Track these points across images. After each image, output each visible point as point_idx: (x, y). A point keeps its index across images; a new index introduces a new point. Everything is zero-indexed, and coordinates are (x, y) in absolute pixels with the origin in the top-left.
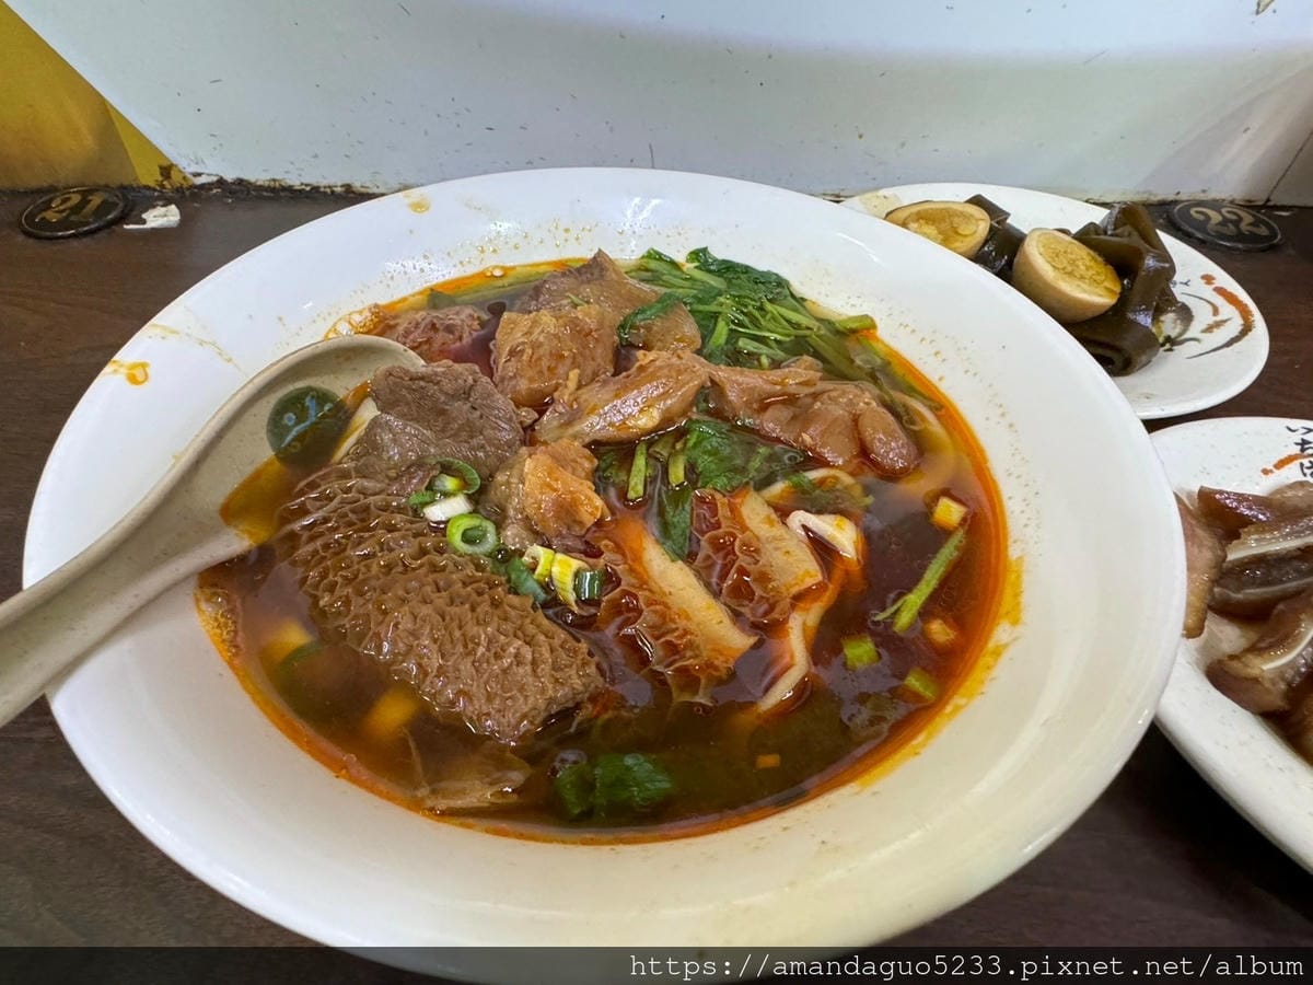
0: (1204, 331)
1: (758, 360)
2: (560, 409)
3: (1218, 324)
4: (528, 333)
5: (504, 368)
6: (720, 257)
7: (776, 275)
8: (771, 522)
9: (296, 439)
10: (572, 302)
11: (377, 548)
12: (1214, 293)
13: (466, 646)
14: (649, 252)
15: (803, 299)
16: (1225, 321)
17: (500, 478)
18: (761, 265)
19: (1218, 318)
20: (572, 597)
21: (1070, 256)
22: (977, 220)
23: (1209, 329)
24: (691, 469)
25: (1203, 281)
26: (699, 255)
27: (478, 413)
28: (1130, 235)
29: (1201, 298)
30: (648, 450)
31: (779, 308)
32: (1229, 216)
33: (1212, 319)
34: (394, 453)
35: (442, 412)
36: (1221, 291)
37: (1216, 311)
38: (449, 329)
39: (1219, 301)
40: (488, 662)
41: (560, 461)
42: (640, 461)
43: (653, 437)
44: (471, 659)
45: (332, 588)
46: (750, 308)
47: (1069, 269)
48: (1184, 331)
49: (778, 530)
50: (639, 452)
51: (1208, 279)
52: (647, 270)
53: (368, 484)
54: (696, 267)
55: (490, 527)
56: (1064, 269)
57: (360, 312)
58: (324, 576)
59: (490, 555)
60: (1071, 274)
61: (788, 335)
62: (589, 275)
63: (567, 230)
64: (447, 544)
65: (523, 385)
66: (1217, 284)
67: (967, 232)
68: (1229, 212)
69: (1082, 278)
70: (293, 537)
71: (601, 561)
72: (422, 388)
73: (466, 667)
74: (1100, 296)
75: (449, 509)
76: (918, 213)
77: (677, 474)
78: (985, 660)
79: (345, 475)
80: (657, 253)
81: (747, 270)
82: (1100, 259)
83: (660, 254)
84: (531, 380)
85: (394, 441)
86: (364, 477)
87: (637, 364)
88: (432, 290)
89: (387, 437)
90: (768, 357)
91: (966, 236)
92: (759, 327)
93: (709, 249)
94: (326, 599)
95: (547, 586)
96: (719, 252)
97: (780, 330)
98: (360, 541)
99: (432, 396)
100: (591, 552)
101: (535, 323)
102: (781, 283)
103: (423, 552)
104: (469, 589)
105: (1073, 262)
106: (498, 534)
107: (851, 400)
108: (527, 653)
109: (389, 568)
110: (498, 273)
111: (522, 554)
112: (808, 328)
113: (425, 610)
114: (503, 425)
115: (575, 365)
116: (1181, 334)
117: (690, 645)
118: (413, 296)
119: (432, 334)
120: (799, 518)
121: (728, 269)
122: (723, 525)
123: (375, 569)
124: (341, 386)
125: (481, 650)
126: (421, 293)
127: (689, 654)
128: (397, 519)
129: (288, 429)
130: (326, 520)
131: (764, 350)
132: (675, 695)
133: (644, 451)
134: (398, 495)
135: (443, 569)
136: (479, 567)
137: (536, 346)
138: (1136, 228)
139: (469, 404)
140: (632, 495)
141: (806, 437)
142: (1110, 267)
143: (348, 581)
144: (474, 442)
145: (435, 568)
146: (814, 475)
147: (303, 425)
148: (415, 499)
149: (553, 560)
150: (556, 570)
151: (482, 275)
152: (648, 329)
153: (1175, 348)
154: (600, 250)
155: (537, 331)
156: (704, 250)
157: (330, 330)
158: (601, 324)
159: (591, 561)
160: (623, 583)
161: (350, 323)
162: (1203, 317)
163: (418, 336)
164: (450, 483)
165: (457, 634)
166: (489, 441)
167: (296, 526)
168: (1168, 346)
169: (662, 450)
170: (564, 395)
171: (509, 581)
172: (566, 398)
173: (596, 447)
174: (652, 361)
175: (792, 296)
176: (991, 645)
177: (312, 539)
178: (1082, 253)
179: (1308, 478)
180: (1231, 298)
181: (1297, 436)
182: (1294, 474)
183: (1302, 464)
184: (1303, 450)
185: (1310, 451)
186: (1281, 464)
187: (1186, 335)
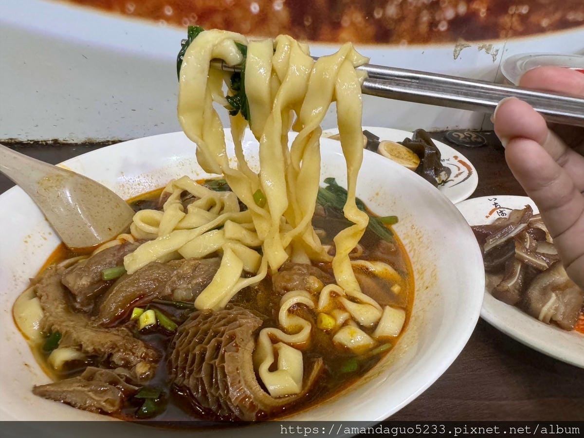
0: (455, 177)
3: (460, 174)
12: (458, 163)
16: (462, 173)
19: (460, 172)
23: (457, 176)
25: (454, 158)
28: (421, 141)
29: (454, 165)
33: (457, 172)
36: (460, 161)
37: (459, 169)
39: (460, 165)
48: (448, 178)
51: (456, 157)
56: (395, 155)
60: (398, 157)
66: (459, 159)
68: (467, 134)
69: (403, 158)
74: (411, 165)
82: (411, 151)
105: (399, 152)
142: (415, 154)
153: (446, 184)
162: (454, 171)
168: (443, 184)
178: (404, 150)
179: (501, 216)
180: (464, 164)
181: (493, 202)
182: (495, 216)
183: (497, 212)
184: (496, 207)
185: (499, 206)
186: (491, 213)
187: (449, 179)
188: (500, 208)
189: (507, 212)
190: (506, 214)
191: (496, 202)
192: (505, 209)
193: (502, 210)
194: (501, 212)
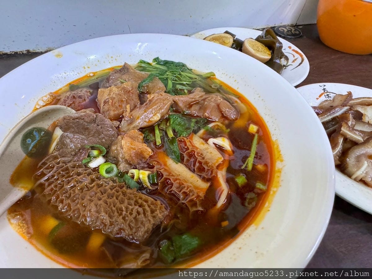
1: (184, 91)
2: (126, 119)
3: (296, 60)
4: (109, 95)
5: (103, 108)
6: (163, 59)
7: (182, 63)
8: (203, 144)
9: (33, 147)
10: (121, 81)
11: (75, 183)
12: (292, 51)
13: (118, 212)
14: (140, 61)
15: (191, 70)
16: (297, 59)
17: (114, 148)
18: (176, 60)
19: (295, 58)
20: (149, 185)
21: (257, 46)
22: (229, 38)
23: (293, 61)
24: (174, 131)
25: (289, 48)
26: (156, 60)
27: (100, 127)
28: (270, 37)
29: (289, 53)
30: (158, 127)
31: (185, 73)
32: (289, 29)
33: (293, 59)
34: (72, 145)
35: (87, 128)
36: (294, 50)
38: (80, 97)
39: (294, 53)
40: (128, 217)
41: (133, 138)
42: (157, 132)
43: (159, 123)
44: (121, 217)
45: (62, 201)
46: (177, 74)
47: (258, 49)
49: (206, 146)
50: (156, 129)
51: (290, 47)
52: (141, 67)
53: (66, 159)
54: (156, 64)
55: (114, 166)
56: (256, 50)
57: (46, 96)
58: (58, 197)
59: (117, 176)
60: (258, 51)
61: (190, 82)
62: (124, 71)
63: (112, 57)
64: (100, 175)
65: (112, 113)
66: (292, 48)
67: (227, 42)
68: (288, 28)
69: (261, 51)
70: (42, 186)
71: (155, 169)
72: (78, 122)
73: (120, 219)
74: (267, 56)
75: (98, 162)
76: (213, 38)
77: (171, 134)
78: (277, 175)
79: (56, 158)
80: (143, 61)
81: (172, 63)
82: (264, 45)
83: (144, 61)
84: (114, 111)
85: (71, 142)
86: (63, 157)
87: (149, 99)
88: (70, 84)
89: (68, 141)
90: (186, 89)
91: (227, 43)
92: (181, 80)
93: (159, 58)
94: (61, 206)
95: (139, 182)
96: (163, 58)
97: (187, 80)
98: (69, 182)
99: (82, 124)
100: (150, 167)
101: (111, 91)
102: (184, 65)
103: (93, 181)
104: (113, 191)
105: (258, 47)
106: (117, 167)
107: (215, 100)
108: (140, 210)
109: (82, 189)
110: (91, 75)
111: (127, 173)
112: (196, 79)
113: (100, 202)
114: (110, 129)
115: (127, 103)
116: (287, 64)
117: (191, 191)
118: (64, 87)
119: (74, 100)
120: (211, 141)
121: (166, 63)
122: (190, 148)
123: (77, 191)
124: (46, 125)
125: (124, 213)
126: (66, 86)
127: (191, 194)
128: (80, 170)
129: (30, 144)
130: (53, 176)
131: (184, 88)
132: (190, 209)
133: (157, 128)
134: (78, 161)
135: (102, 185)
136: (114, 181)
137: (113, 99)
138: (271, 35)
139: (96, 124)
140: (158, 144)
141: (206, 114)
142: (267, 47)
143: (68, 198)
144: (100, 137)
145: (99, 186)
146: (211, 125)
147: (35, 142)
148: (84, 161)
149: (139, 173)
150: (141, 176)
151: (86, 76)
152: (147, 86)
153: (286, 68)
154: (125, 63)
155: (112, 94)
156: (158, 58)
157: (36, 105)
158: (132, 87)
159: (151, 170)
160: (164, 175)
161: (43, 101)
162: (291, 58)
163: (69, 102)
164: (95, 153)
165: (114, 209)
166: (106, 135)
167: (42, 181)
168: (284, 68)
169: (163, 126)
170: (127, 114)
171: (125, 184)
172: (128, 115)
173: (142, 130)
174: (153, 98)
175: (188, 69)
176: (276, 169)
177: (49, 185)
178: (259, 44)
179: (327, 99)
180: (297, 52)
181: (322, 88)
182: (323, 98)
183: (325, 95)
184: (324, 91)
185: (326, 91)
186: (320, 96)
187: (288, 64)
188: (327, 92)
189: (332, 95)
190: (331, 97)
191: (325, 88)
192: (330, 93)
193: (328, 94)
194: (328, 95)
